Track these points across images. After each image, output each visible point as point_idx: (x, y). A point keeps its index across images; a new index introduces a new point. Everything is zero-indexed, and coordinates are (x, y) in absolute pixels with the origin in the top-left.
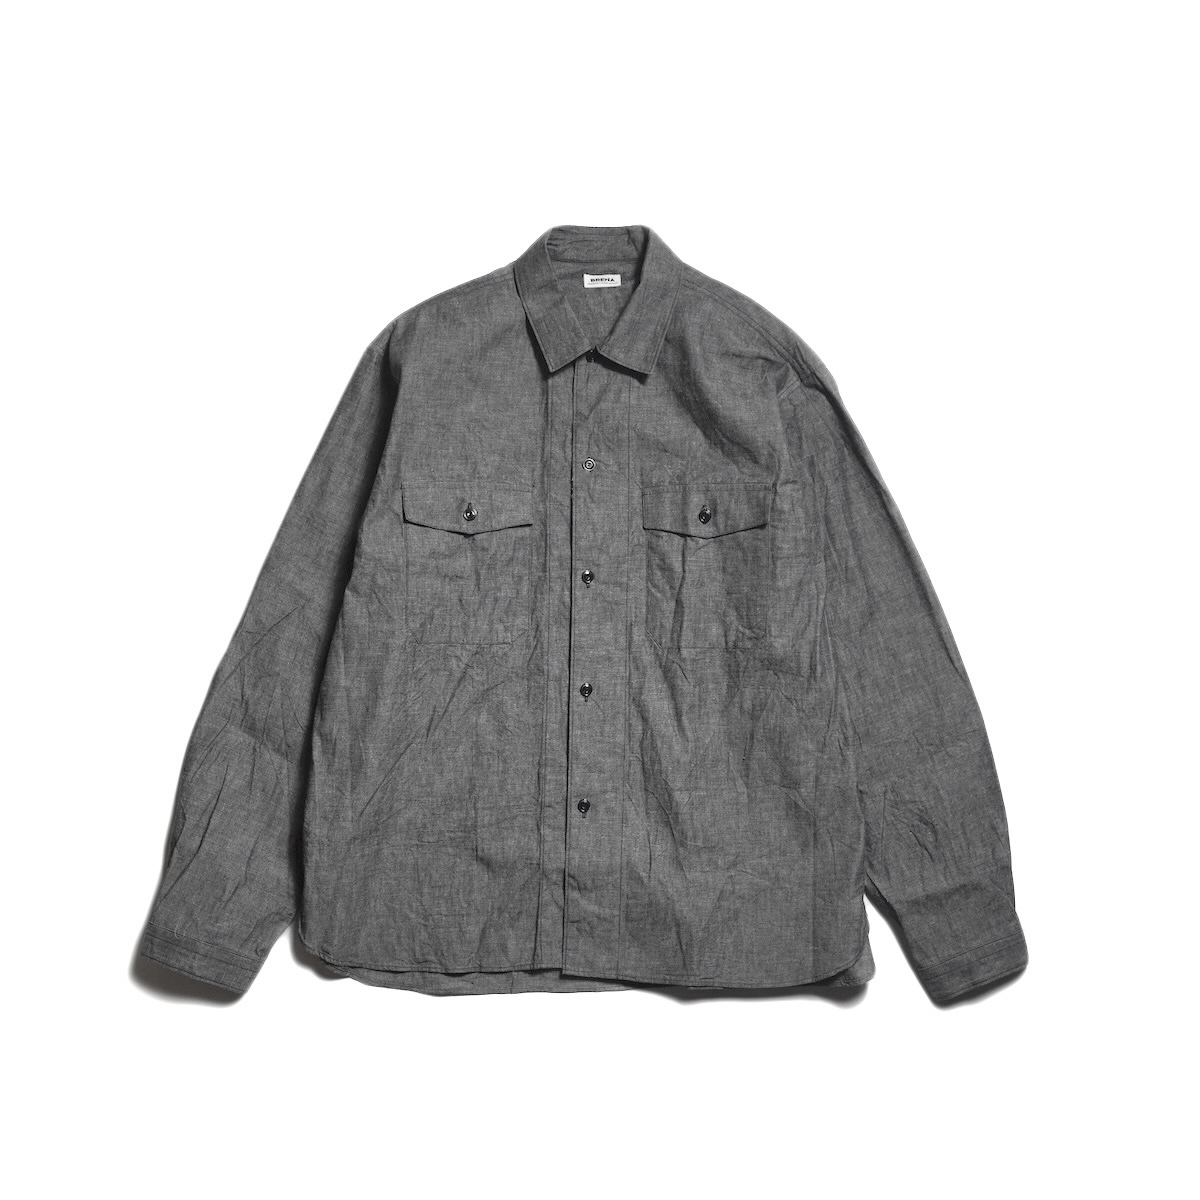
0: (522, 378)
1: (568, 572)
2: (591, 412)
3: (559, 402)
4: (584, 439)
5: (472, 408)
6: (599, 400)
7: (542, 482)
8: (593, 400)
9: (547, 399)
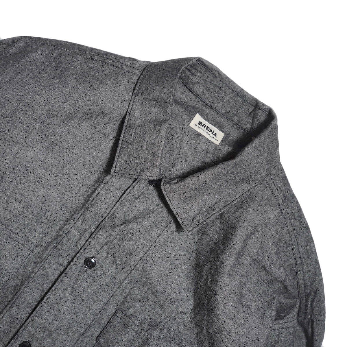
0: (88, 158)
1: (13, 331)
2: (123, 223)
3: (104, 197)
4: (101, 241)
5: (30, 154)
6: (135, 219)
7: (46, 249)
8: (130, 215)
9: (96, 189)
